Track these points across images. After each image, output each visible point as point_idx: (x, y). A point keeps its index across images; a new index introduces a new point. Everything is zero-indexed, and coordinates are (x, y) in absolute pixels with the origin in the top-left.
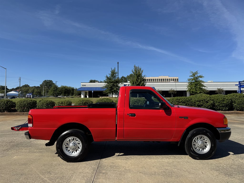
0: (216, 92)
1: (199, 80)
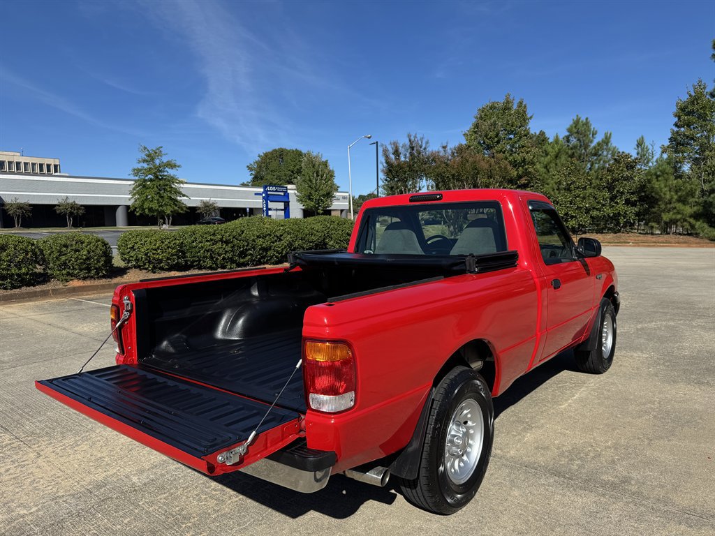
0: (198, 211)
1: (165, 174)
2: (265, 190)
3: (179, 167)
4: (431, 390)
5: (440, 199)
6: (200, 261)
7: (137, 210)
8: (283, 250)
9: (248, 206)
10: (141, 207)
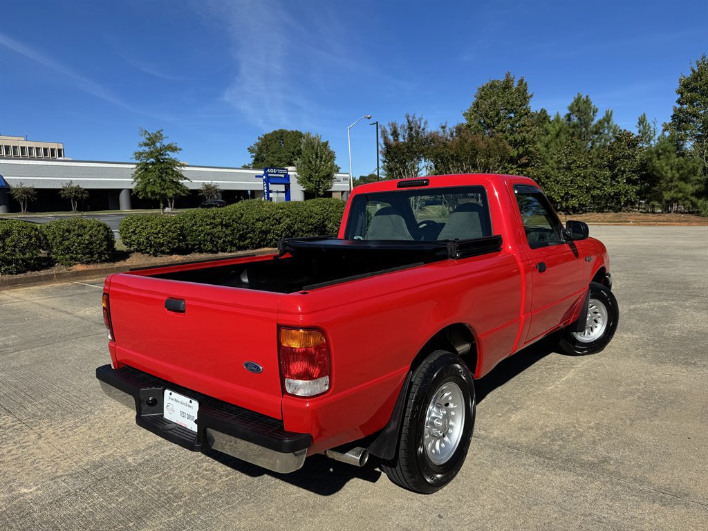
0: (201, 194)
1: (167, 157)
2: (265, 172)
3: (180, 150)
4: (409, 373)
5: (427, 184)
6: (200, 244)
7: (140, 193)
8: (282, 232)
9: (249, 188)
10: (144, 190)
